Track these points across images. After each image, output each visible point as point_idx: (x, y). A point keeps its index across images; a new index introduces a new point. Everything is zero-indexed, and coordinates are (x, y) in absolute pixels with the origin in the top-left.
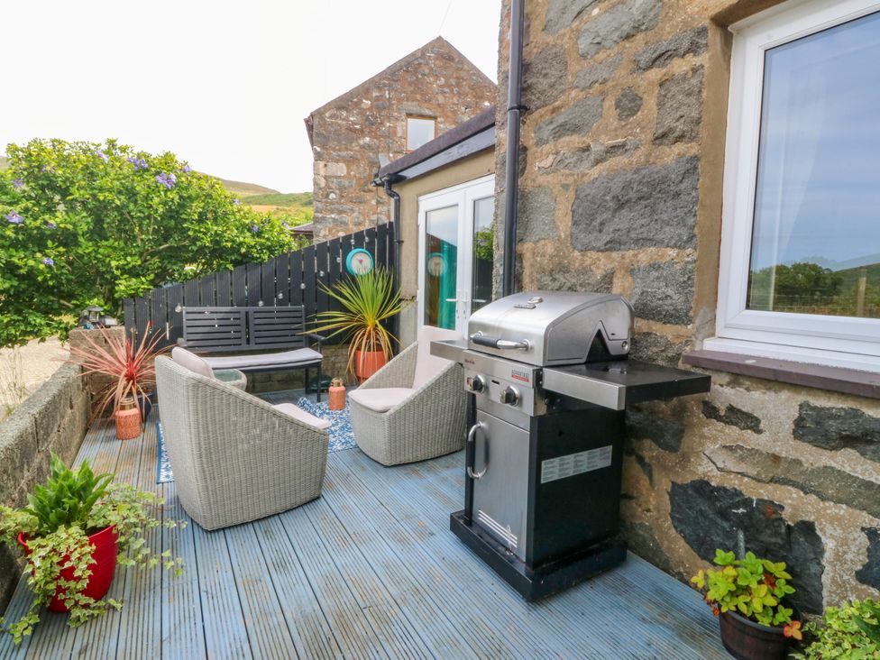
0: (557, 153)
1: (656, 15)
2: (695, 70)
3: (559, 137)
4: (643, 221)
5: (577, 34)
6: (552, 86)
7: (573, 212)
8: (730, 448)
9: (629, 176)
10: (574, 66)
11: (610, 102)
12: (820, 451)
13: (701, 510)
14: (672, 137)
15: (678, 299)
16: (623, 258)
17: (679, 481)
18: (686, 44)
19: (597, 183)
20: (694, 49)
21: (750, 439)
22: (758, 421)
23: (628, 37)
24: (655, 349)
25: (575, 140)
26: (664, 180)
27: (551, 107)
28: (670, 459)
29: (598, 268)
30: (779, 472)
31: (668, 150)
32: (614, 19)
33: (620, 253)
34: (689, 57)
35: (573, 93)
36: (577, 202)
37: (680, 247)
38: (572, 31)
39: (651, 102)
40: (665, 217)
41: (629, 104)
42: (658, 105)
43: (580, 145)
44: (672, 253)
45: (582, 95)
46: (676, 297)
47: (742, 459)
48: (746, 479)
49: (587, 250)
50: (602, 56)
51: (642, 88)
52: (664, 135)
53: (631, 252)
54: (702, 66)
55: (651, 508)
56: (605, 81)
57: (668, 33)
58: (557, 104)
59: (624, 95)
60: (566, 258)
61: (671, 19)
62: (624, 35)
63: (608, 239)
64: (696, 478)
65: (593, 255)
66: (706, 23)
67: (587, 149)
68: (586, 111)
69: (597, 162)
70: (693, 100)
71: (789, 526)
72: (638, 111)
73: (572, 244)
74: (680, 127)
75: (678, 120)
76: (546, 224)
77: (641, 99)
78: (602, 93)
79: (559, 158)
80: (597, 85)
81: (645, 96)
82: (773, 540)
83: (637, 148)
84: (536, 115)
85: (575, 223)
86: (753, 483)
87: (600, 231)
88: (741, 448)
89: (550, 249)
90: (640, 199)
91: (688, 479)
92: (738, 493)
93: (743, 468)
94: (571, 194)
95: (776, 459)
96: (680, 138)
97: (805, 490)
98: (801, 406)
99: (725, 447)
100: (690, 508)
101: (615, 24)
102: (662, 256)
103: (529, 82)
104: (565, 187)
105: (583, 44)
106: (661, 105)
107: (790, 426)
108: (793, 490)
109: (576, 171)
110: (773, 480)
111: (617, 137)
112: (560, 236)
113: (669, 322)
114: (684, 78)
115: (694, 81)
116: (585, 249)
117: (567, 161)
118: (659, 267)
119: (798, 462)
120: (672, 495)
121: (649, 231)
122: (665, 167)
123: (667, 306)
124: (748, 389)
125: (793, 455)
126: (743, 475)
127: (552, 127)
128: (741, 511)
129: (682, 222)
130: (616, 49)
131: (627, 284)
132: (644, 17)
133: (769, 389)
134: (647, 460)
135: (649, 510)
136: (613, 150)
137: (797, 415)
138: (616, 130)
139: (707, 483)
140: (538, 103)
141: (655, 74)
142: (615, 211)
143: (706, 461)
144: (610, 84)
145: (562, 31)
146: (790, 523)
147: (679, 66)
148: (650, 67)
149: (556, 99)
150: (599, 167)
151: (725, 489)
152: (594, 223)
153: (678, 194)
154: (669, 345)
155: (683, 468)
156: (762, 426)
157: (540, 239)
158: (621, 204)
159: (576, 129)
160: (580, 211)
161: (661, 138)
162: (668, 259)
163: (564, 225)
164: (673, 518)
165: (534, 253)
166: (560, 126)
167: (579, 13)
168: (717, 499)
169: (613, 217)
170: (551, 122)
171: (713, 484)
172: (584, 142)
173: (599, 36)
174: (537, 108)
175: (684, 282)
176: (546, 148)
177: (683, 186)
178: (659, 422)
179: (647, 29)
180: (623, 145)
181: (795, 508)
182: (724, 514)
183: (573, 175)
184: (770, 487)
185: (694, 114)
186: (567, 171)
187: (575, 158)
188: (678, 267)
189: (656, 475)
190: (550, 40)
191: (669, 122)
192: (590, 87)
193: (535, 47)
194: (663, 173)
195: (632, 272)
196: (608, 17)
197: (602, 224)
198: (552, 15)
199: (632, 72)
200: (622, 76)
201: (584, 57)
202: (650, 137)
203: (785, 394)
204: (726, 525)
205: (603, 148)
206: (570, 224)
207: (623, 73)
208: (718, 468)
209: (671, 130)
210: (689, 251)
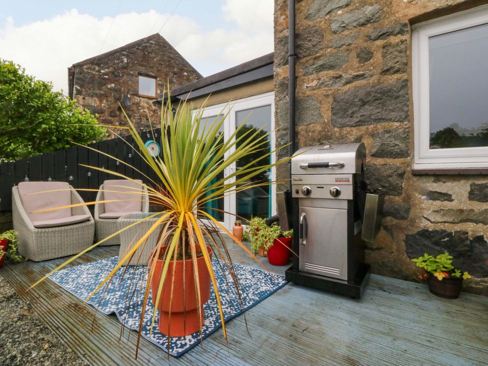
0: (319, 79)
1: (380, 16)
2: (402, 42)
3: (319, 71)
4: (378, 111)
5: (330, 22)
6: (314, 46)
7: (332, 108)
8: (437, 211)
9: (369, 89)
10: (328, 37)
11: (353, 54)
12: (482, 203)
13: (424, 245)
14: (392, 71)
15: (402, 146)
16: (367, 128)
17: (410, 233)
18: (397, 30)
19: (348, 93)
20: (401, 32)
21: (447, 204)
22: (450, 196)
23: (363, 25)
24: (391, 171)
25: (331, 73)
26: (389, 91)
27: (314, 56)
28: (404, 223)
29: (351, 135)
30: (464, 216)
31: (390, 77)
32: (353, 16)
33: (365, 127)
34: (399, 36)
35: (329, 50)
36: (335, 103)
37: (401, 122)
38: (326, 20)
39: (378, 56)
40: (391, 108)
41: (365, 56)
42: (383, 56)
43: (335, 75)
44: (397, 124)
45: (334, 51)
46: (401, 145)
47: (444, 215)
48: (447, 224)
49: (343, 127)
50: (346, 32)
51: (373, 49)
52: (388, 70)
53: (372, 126)
54: (406, 40)
55: (394, 251)
56: (350, 44)
57: (387, 24)
58: (317, 55)
59: (362, 52)
60: (329, 132)
61: (388, 18)
62: (361, 24)
63: (358, 120)
64: (420, 230)
65: (348, 129)
66: (407, 22)
67: (340, 77)
68: (338, 59)
69: (347, 83)
70: (403, 54)
71: (471, 240)
72: (370, 59)
73: (332, 124)
74: (397, 66)
75: (396, 63)
76: (314, 116)
77: (372, 53)
78: (348, 50)
79: (321, 82)
80: (344, 46)
81: (375, 52)
82: (464, 249)
83: (372, 76)
84: (304, 60)
85: (334, 114)
86: (451, 225)
87: (351, 117)
88: (443, 210)
89: (318, 128)
90: (375, 100)
91: (416, 231)
92: (443, 231)
93: (445, 219)
94: (331, 99)
95: (461, 211)
96: (397, 71)
97: (477, 222)
98: (471, 186)
99: (435, 211)
100: (418, 245)
101: (354, 18)
102: (390, 126)
103: (299, 43)
104: (327, 96)
105: (334, 26)
106: (384, 57)
107: (466, 195)
108: (471, 223)
109: (332, 88)
110: (461, 221)
111: (359, 71)
112: (324, 121)
113: (397, 158)
114: (397, 45)
115: (402, 46)
116: (342, 126)
117: (326, 84)
118: (390, 131)
119: (472, 210)
120: (406, 242)
121: (382, 115)
122: (390, 85)
123: (396, 149)
124: (444, 182)
125: (470, 207)
126: (445, 222)
127: (314, 66)
128: (446, 239)
129: (402, 110)
130: (356, 30)
131: (370, 142)
132: (373, 16)
133: (455, 180)
134: (389, 227)
135: (392, 252)
136: (357, 77)
137: (470, 189)
138: (358, 67)
139: (427, 231)
140: (305, 54)
141: (380, 42)
142: (361, 106)
143: (424, 220)
144: (353, 46)
145: (319, 20)
146: (471, 239)
147: (394, 40)
148: (377, 39)
149: (317, 52)
150: (348, 86)
151: (437, 231)
152: (348, 113)
153: (397, 97)
154: (398, 168)
155: (412, 226)
156: (453, 198)
157: (310, 124)
158: (364, 103)
159: (331, 67)
160: (338, 107)
161: (385, 72)
162: (395, 127)
163: (327, 116)
164: (407, 253)
165: (307, 131)
166: (321, 66)
167: (329, 12)
168: (433, 237)
169: (360, 109)
170: (314, 64)
171: (430, 230)
172: (337, 74)
173: (344, 23)
174: (304, 57)
175: (405, 137)
176: (311, 77)
177: (401, 93)
178: (396, 207)
179: (373, 22)
180: (363, 75)
181: (473, 231)
182: (437, 243)
183: (332, 90)
184: (460, 225)
185: (404, 61)
186: (327, 88)
187: (332, 82)
188: (401, 130)
189: (395, 234)
190: (311, 23)
191: (390, 64)
192: (340, 47)
193: (301, 26)
194: (389, 87)
195: (373, 135)
196: (348, 15)
197: (353, 113)
198: (311, 11)
199: (366, 41)
200: (360, 43)
201: (335, 32)
202: (379, 71)
203: (462, 182)
204: (438, 248)
205: (351, 76)
206: (330, 114)
207: (361, 41)
208: (431, 222)
209: (391, 68)
210: (406, 123)
